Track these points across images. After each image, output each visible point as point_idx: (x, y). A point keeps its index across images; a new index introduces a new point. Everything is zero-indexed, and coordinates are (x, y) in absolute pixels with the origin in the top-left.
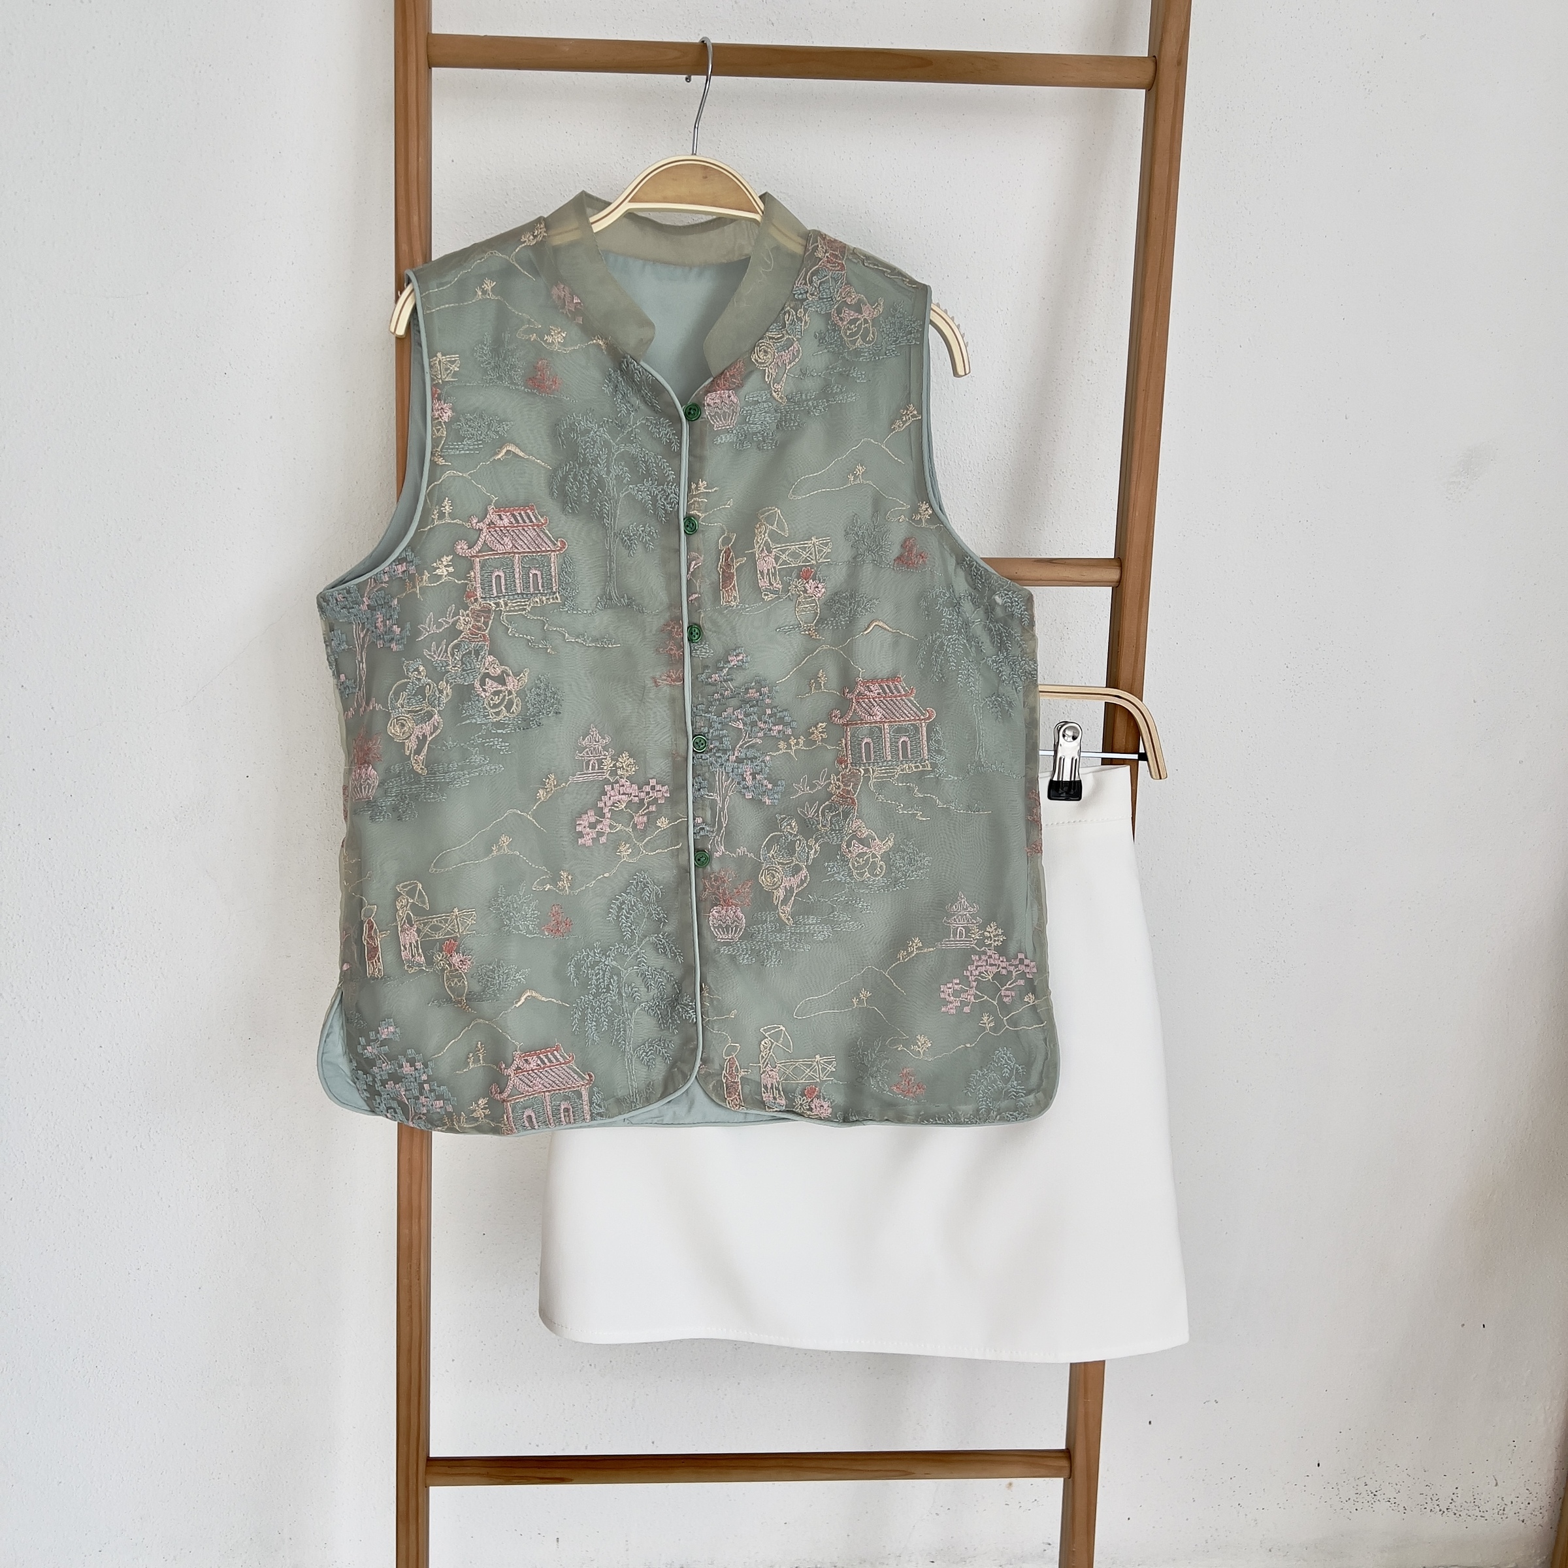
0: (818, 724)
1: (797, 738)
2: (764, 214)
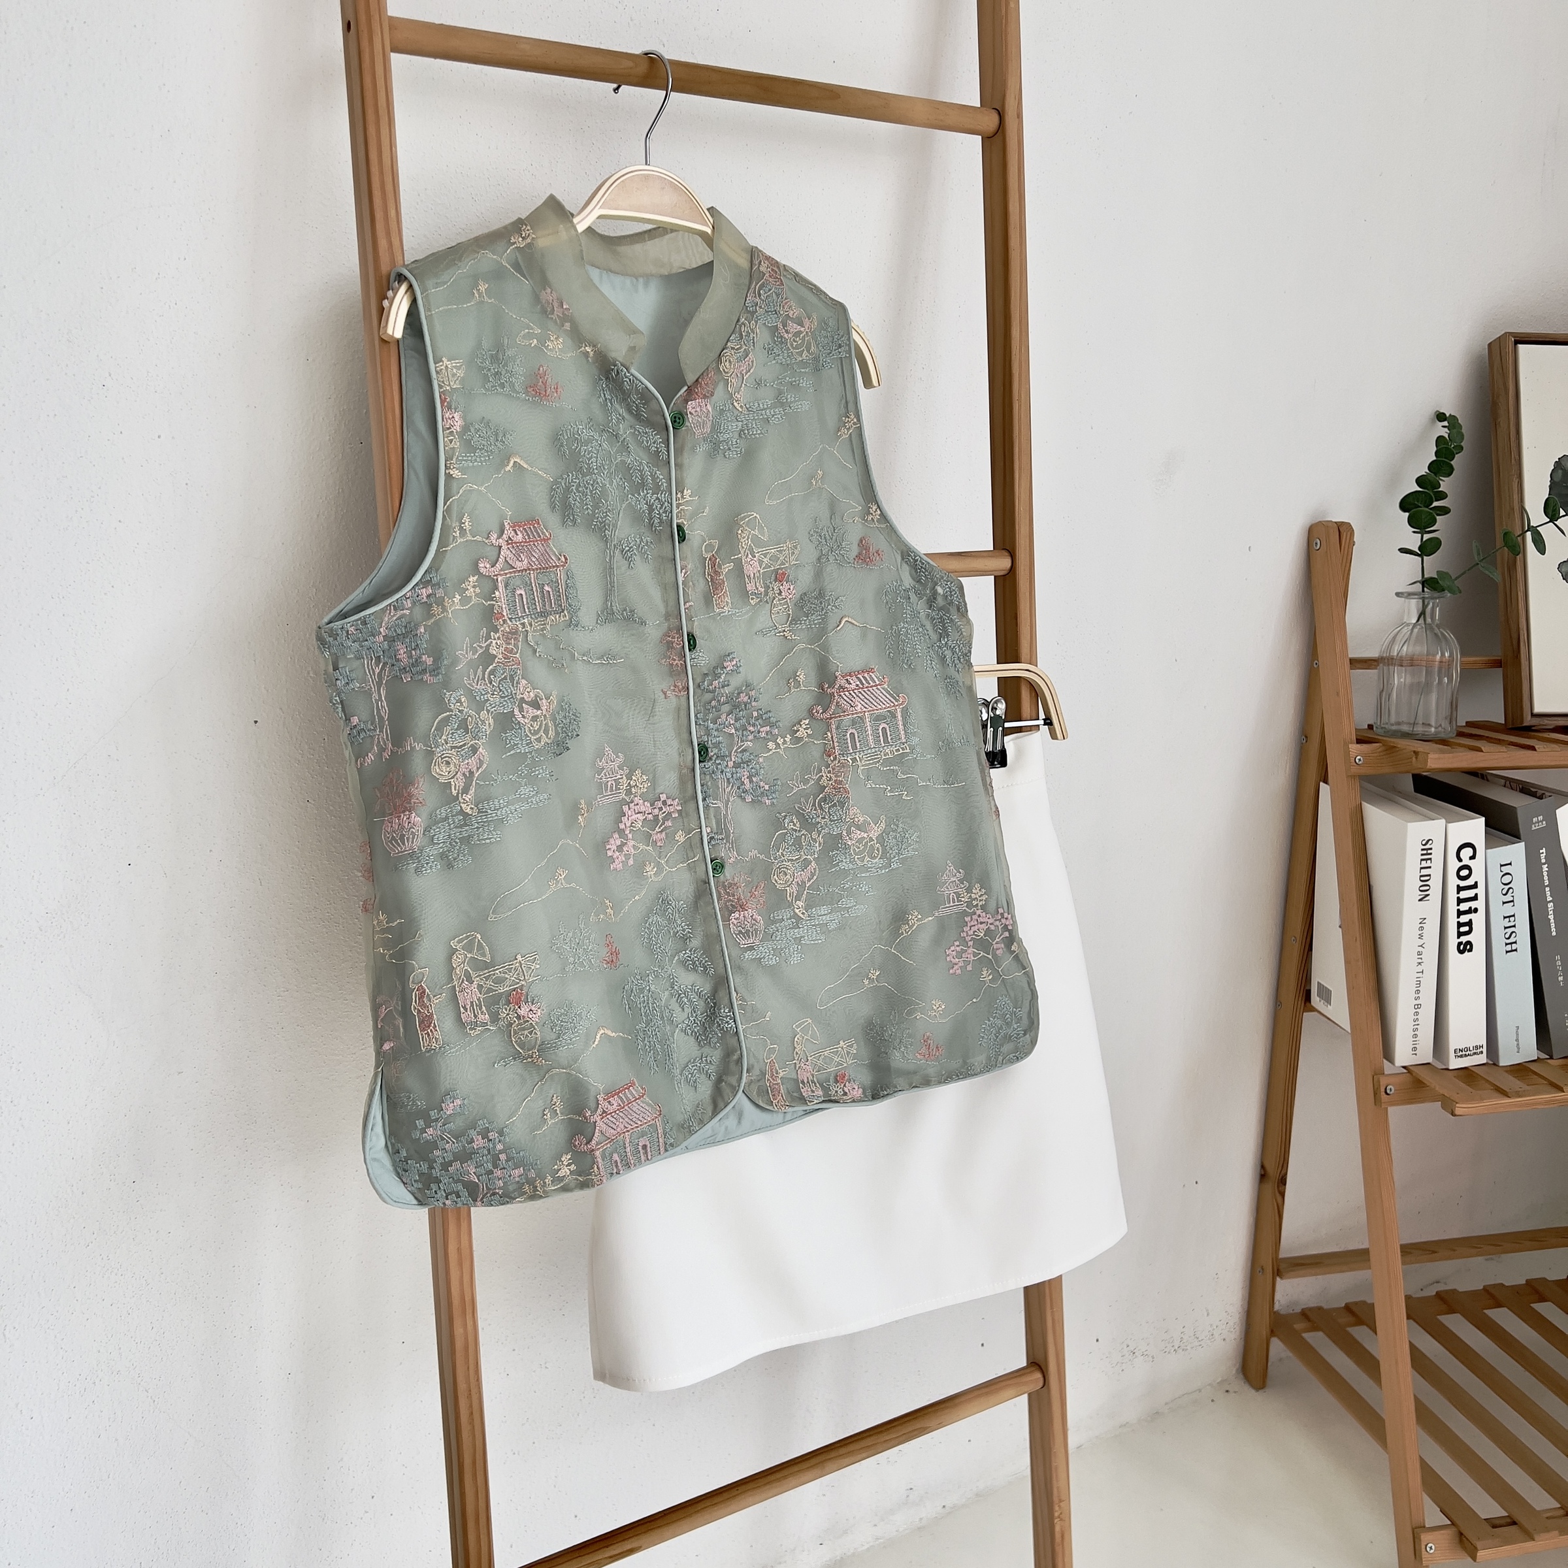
0: (801, 721)
1: (784, 737)
2: (713, 227)
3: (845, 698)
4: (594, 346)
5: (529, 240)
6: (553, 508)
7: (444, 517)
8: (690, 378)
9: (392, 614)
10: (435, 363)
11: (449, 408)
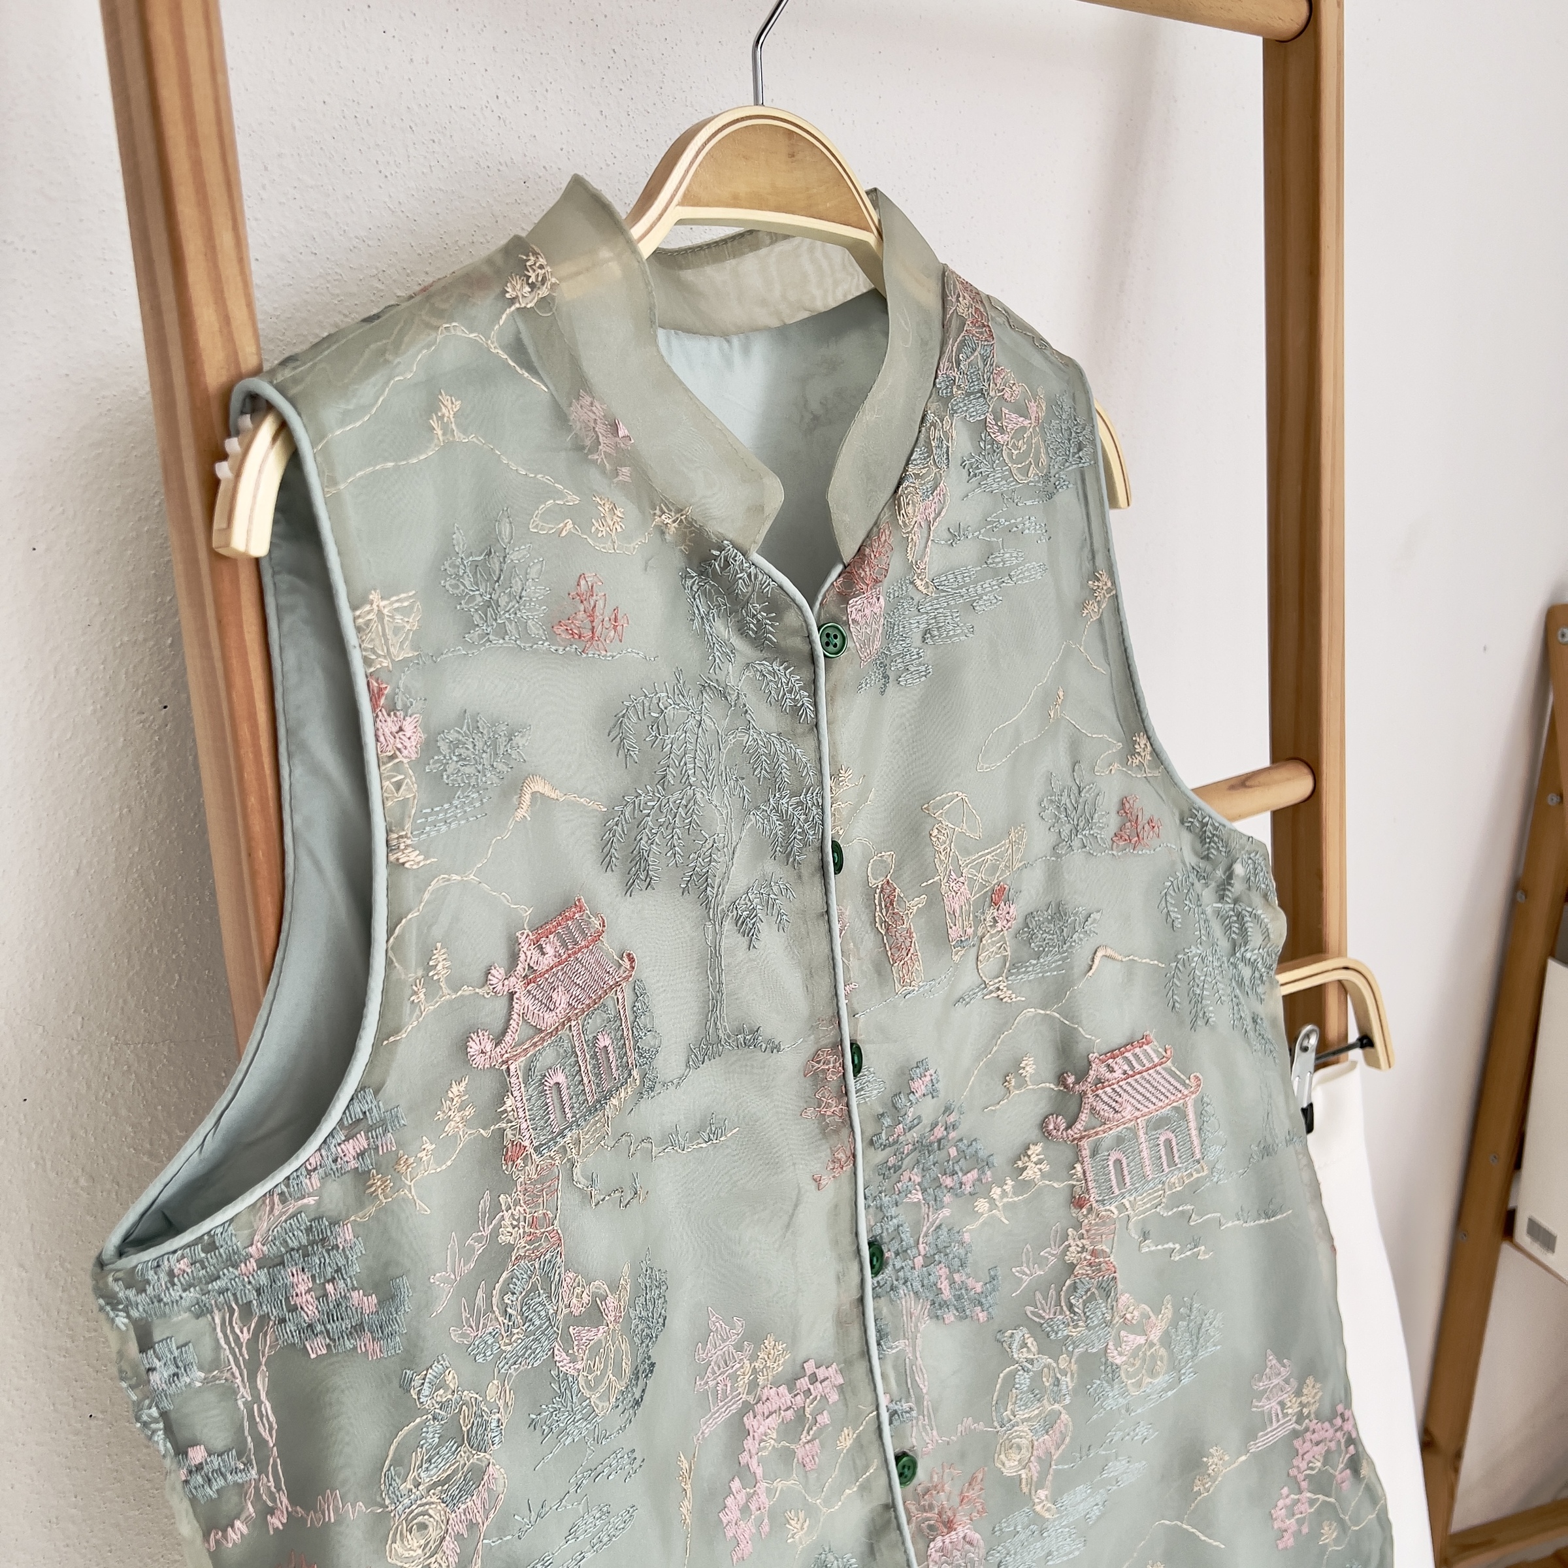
0: (1029, 1148)
1: (1002, 1184)
2: (880, 234)
3: (1106, 1099)
4: (679, 511)
5: (544, 292)
6: (607, 862)
7: (389, 963)
8: (848, 551)
9: (276, 1213)
10: (354, 608)
11: (392, 709)
